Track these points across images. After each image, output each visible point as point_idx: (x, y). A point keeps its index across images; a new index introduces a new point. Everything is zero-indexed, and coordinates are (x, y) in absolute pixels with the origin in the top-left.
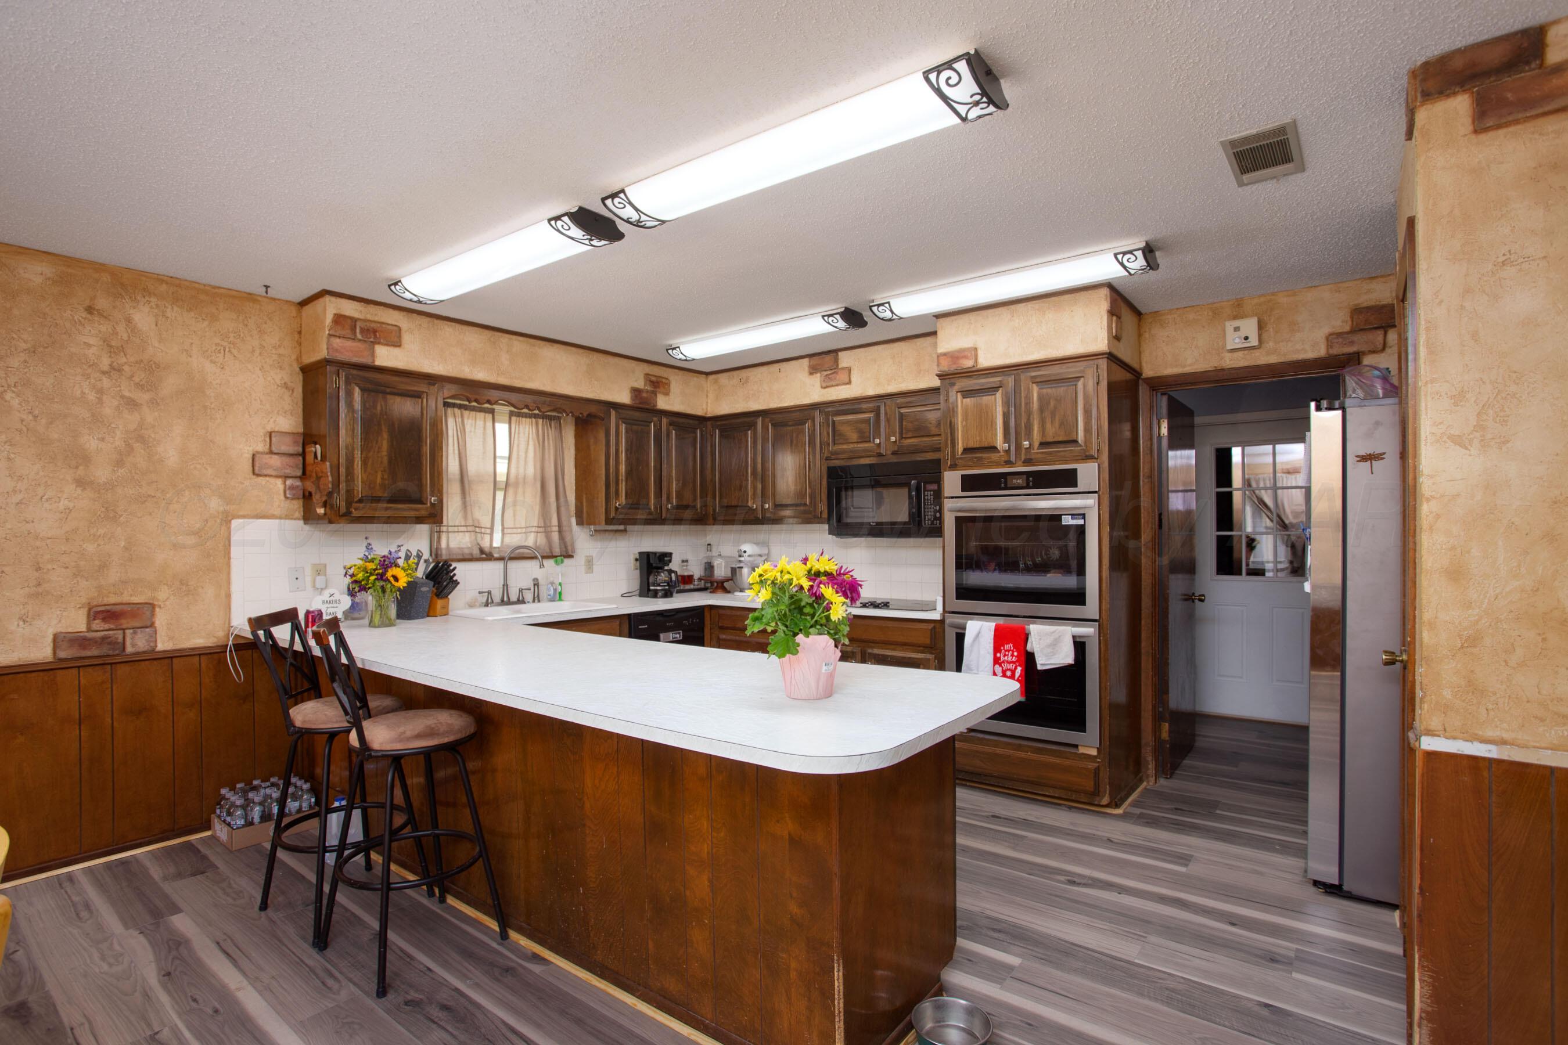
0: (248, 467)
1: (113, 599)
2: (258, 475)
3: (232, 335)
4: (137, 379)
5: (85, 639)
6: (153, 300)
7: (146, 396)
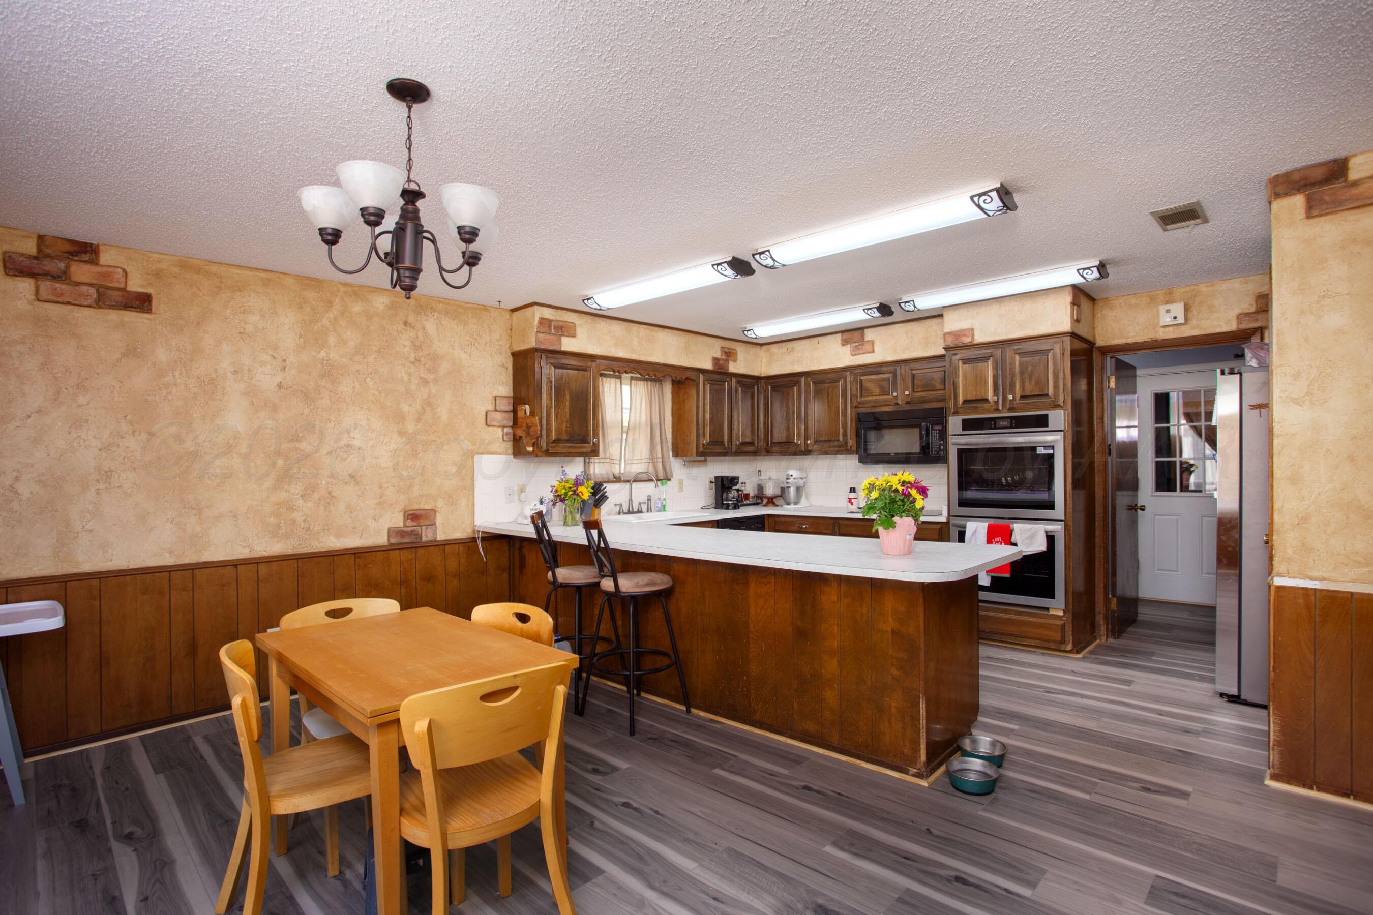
0: (482, 420)
1: (416, 507)
2: (489, 426)
3: (475, 334)
4: (427, 366)
5: (403, 531)
6: (436, 314)
7: (432, 376)
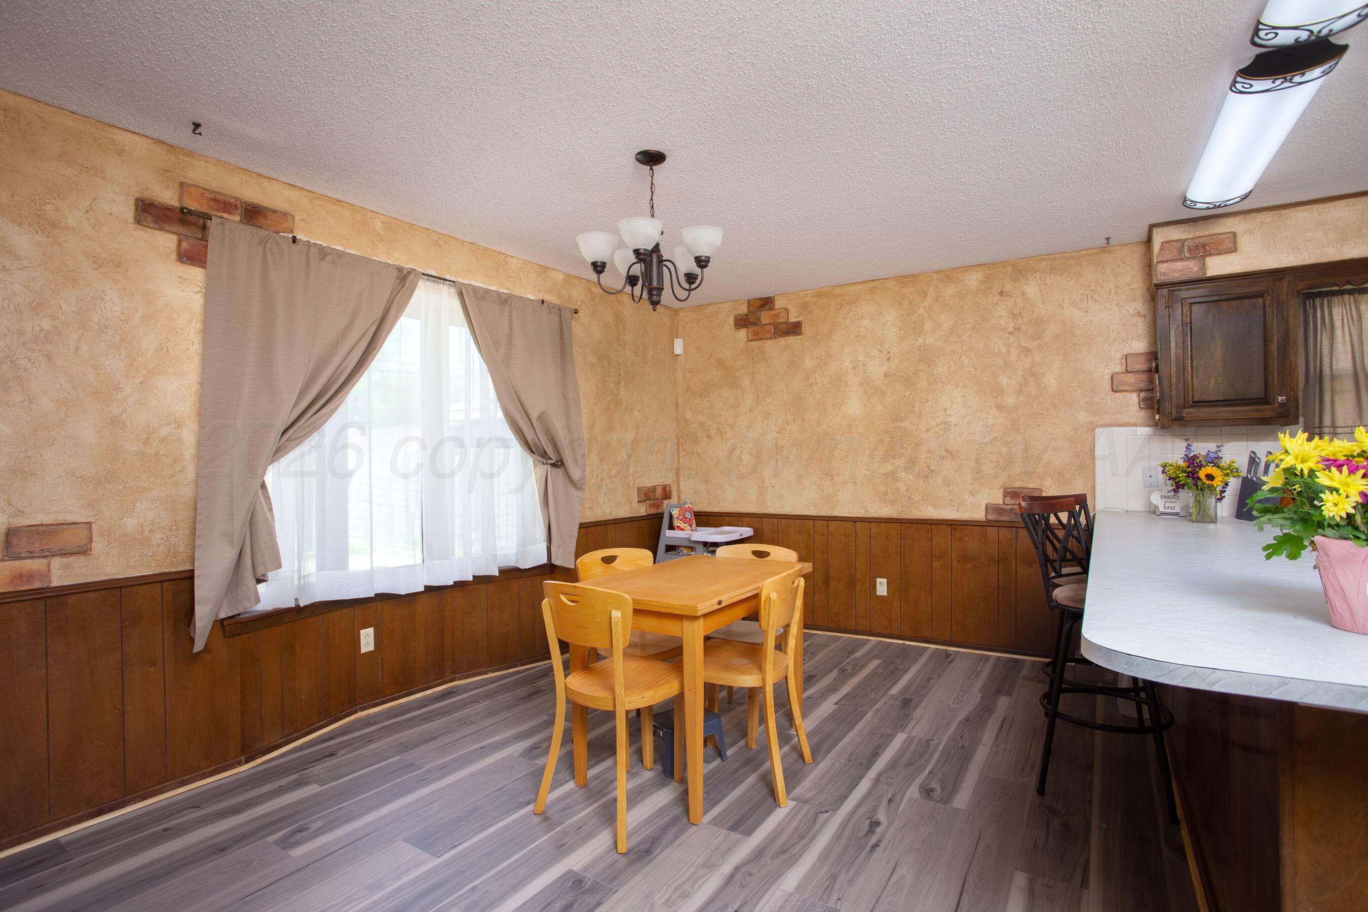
0: (1108, 386)
1: (1018, 484)
2: (1117, 391)
3: (1093, 284)
4: (1029, 333)
5: (1001, 509)
6: (1038, 275)
7: (1036, 343)
